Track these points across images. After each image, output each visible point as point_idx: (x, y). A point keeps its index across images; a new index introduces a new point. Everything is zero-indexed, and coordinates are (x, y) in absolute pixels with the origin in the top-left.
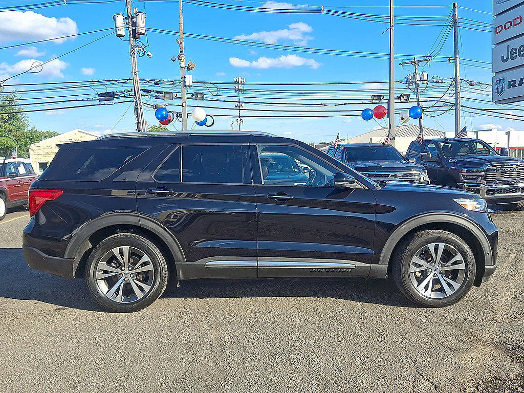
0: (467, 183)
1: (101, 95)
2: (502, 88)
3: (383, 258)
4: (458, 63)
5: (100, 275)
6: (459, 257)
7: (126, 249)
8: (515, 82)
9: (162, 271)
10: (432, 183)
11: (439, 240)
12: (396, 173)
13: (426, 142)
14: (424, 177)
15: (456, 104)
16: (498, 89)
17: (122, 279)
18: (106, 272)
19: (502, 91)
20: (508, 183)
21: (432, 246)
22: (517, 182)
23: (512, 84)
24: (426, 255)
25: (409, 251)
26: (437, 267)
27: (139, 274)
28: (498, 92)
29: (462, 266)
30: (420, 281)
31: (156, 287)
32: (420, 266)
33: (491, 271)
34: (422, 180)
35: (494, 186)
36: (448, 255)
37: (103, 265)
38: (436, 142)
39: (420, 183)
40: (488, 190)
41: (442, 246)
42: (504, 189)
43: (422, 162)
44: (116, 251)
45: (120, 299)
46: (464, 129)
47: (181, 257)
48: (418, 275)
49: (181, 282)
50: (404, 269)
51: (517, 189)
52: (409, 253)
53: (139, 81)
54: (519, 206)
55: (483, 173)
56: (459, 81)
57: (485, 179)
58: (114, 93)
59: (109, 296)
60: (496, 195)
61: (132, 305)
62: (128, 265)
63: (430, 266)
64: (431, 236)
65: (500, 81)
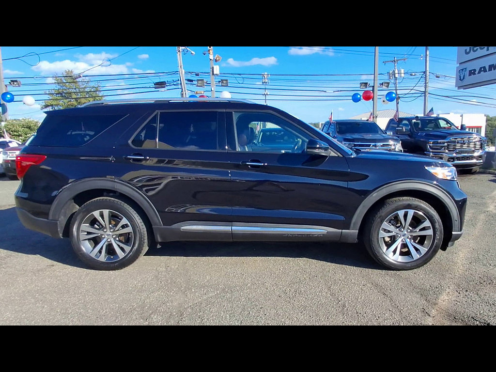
0: (432, 152)
1: (156, 84)
2: (464, 76)
3: (354, 224)
4: (428, 59)
5: (83, 235)
6: (427, 223)
7: (106, 212)
8: (475, 70)
9: (140, 233)
10: (405, 152)
11: (409, 207)
12: (377, 143)
13: (401, 120)
14: (398, 147)
15: (425, 92)
16: (460, 77)
17: (105, 240)
18: (89, 233)
19: (464, 78)
20: (466, 152)
21: (401, 213)
22: (474, 152)
23: (472, 72)
24: (396, 221)
25: (379, 218)
26: (406, 233)
27: (121, 235)
28: (460, 80)
29: (430, 232)
30: (389, 245)
31: (135, 248)
32: (389, 232)
33: (458, 237)
34: (397, 150)
35: (454, 155)
36: (416, 221)
37: (86, 227)
38: (409, 120)
39: (395, 151)
40: (449, 158)
41: (411, 213)
42: (462, 158)
43: (398, 135)
44: (96, 214)
45: (103, 258)
46: (432, 110)
47: (158, 221)
48: (387, 239)
49: (161, 243)
50: (374, 235)
51: (472, 158)
52: (379, 220)
53: (184, 73)
54: (473, 171)
55: (446, 144)
56: (428, 73)
57: (447, 149)
58: (165, 82)
59: (93, 255)
60: (455, 162)
61: (114, 264)
62: (110, 227)
63: (399, 232)
64: (401, 203)
65: (462, 70)
